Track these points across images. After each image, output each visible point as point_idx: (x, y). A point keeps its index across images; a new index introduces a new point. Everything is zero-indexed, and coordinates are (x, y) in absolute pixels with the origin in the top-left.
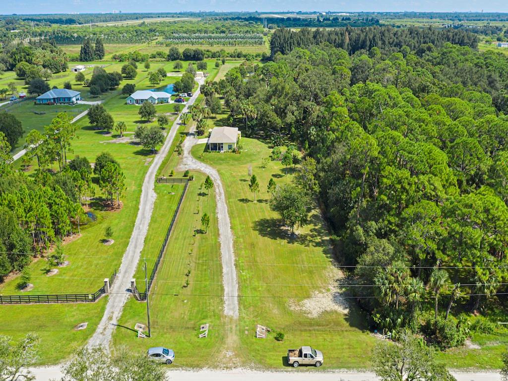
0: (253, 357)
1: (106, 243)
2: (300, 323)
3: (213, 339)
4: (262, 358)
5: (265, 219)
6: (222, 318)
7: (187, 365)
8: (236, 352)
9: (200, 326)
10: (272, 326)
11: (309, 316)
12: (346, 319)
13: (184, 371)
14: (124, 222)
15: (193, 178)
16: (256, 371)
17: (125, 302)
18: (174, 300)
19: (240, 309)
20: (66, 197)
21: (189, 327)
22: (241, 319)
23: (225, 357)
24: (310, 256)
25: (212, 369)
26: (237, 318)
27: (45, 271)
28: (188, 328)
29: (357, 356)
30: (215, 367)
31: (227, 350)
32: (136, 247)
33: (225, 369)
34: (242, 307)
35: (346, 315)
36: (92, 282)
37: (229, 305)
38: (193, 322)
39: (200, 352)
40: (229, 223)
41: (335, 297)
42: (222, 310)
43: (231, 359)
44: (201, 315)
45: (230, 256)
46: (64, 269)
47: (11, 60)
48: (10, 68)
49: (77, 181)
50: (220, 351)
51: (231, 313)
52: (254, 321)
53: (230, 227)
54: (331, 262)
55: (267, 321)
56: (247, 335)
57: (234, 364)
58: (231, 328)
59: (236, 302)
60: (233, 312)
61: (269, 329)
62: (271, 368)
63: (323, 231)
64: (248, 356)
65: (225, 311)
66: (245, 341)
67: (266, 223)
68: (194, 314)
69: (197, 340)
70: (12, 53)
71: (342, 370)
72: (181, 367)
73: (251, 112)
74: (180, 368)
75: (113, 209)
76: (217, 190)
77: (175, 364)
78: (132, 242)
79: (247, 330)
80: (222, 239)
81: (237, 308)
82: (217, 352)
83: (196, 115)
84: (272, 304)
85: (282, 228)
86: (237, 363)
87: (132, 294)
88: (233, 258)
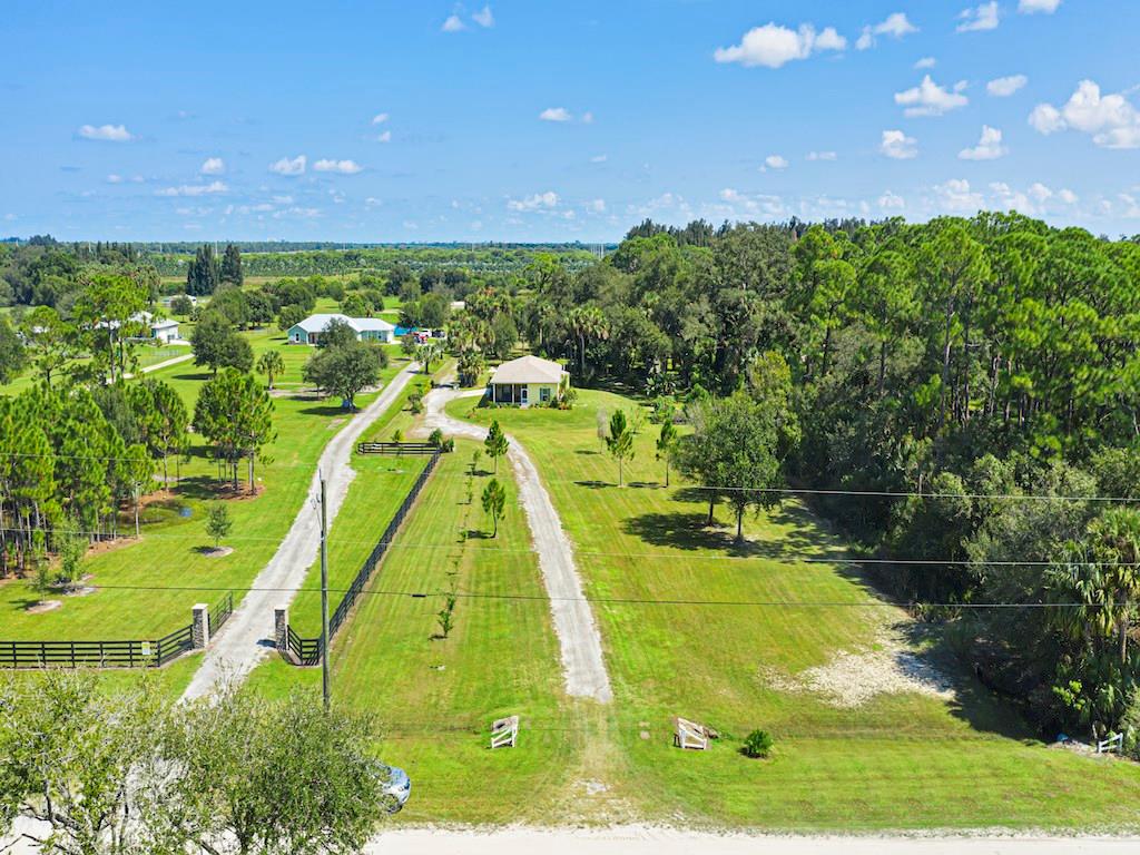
0: (678, 794)
1: (210, 555)
2: (810, 720)
3: (536, 751)
4: (709, 797)
5: (655, 514)
6: (559, 703)
7: (454, 816)
8: (617, 783)
9: (490, 724)
10: (723, 724)
11: (834, 702)
12: (955, 714)
13: (442, 832)
14: (265, 516)
15: (452, 446)
16: (693, 833)
17: (255, 665)
18: (404, 666)
19: (613, 683)
20: (105, 424)
21: (456, 725)
22: (621, 704)
23: (581, 794)
24: (801, 579)
25: (543, 827)
26: (611, 701)
27: (22, 604)
28: (452, 729)
29: (1030, 796)
30: (555, 822)
31: (587, 776)
32: (294, 558)
33: (586, 825)
34: (620, 678)
35: (950, 703)
36: (158, 626)
37: (577, 673)
38: (466, 714)
39: (495, 783)
40: (557, 520)
41: (901, 662)
42: (561, 685)
43: (604, 801)
44: (492, 697)
45: (567, 576)
46: (82, 600)
47: (27, 282)
48: (23, 298)
49: (144, 414)
50: (564, 780)
51: (588, 691)
52: (663, 709)
53: (559, 527)
54: (866, 590)
55: (707, 715)
56: (649, 742)
57: (617, 813)
58: (594, 725)
59: (600, 668)
60: (593, 689)
61: (713, 733)
62: (746, 824)
63: (823, 535)
64: (662, 792)
65: (568, 688)
66: (643, 755)
67: (659, 522)
68: (470, 697)
69: (482, 753)
70: (31, 266)
71: (993, 830)
72: (433, 820)
73: (596, 323)
74: (430, 824)
75: (236, 495)
76: (518, 466)
77: (410, 813)
78: (285, 551)
79: (646, 729)
80: (540, 546)
81: (607, 680)
82: (554, 783)
83: (457, 335)
84: (711, 675)
85: (707, 529)
86: (625, 812)
87: (275, 650)
88: (578, 581)
